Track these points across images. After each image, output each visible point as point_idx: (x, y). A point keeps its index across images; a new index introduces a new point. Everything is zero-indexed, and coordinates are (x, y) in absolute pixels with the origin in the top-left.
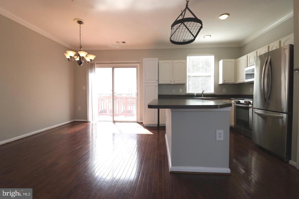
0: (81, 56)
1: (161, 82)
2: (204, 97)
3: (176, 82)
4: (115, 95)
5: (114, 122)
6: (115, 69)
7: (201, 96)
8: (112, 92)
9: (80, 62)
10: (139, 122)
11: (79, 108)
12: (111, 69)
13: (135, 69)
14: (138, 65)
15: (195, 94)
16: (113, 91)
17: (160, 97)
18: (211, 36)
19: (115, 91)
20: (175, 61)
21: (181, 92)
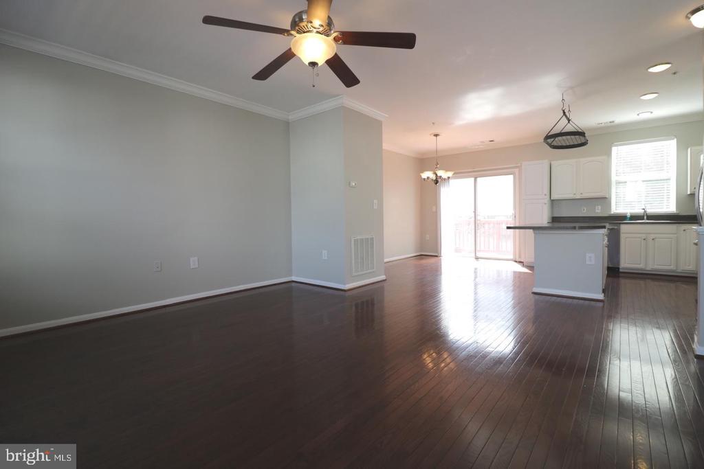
0: (439, 175)
1: (554, 197)
2: (648, 219)
3: (586, 195)
4: (478, 218)
5: (477, 258)
6: (479, 180)
7: (643, 219)
8: (473, 213)
9: (436, 182)
10: (518, 260)
11: (428, 237)
12: (473, 179)
13: (511, 177)
14: (517, 171)
15: (629, 215)
16: (475, 212)
17: (555, 220)
18: (652, 112)
19: (478, 213)
20: (582, 160)
21: (598, 211)
